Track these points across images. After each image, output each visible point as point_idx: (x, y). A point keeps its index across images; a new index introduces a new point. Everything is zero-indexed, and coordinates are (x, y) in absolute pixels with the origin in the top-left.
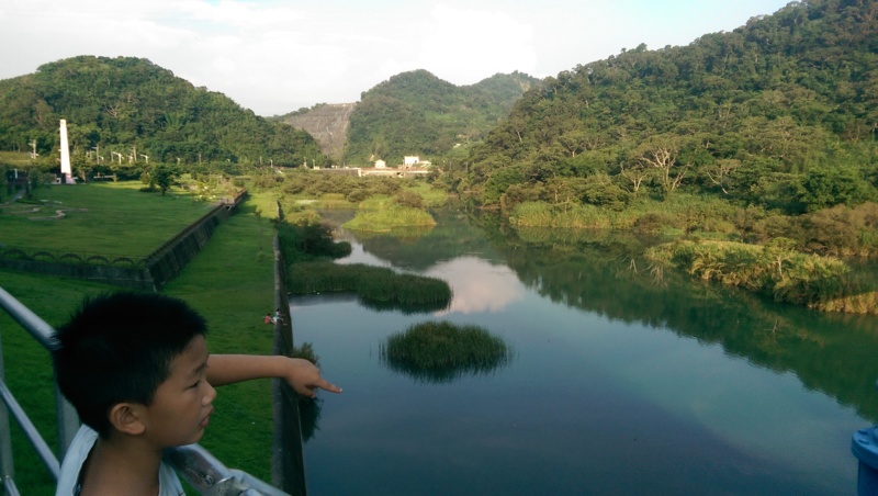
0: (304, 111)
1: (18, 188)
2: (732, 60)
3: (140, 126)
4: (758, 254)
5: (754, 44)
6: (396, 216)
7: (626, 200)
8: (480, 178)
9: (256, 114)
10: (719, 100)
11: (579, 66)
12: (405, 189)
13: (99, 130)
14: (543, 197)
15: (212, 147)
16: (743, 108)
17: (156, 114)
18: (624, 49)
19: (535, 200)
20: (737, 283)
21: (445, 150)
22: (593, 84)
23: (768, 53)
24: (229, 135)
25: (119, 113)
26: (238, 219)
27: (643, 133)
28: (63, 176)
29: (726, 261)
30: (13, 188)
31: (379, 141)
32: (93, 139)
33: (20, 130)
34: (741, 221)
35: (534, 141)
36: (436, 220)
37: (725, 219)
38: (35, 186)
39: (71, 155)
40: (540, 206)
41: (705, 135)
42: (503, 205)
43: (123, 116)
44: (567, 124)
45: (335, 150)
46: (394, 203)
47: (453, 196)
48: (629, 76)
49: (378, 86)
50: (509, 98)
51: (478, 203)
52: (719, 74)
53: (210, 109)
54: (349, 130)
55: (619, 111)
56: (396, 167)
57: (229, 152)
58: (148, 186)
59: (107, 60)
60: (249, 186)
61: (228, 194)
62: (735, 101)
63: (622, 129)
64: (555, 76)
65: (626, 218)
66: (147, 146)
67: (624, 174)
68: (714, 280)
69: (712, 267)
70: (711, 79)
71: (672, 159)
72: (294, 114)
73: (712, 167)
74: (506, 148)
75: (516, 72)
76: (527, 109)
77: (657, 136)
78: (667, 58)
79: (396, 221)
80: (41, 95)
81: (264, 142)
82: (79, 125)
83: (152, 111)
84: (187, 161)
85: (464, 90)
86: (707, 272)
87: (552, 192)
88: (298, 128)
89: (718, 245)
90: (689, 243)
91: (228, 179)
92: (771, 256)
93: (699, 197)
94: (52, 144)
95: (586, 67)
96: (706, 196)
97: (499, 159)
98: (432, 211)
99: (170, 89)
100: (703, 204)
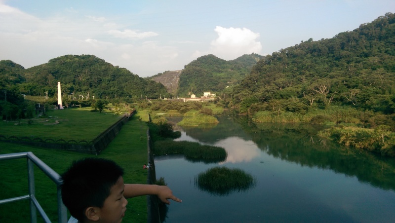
0: (160, 75)
1: (40, 111)
2: (353, 43)
3: (91, 84)
4: (372, 133)
5: (364, 36)
6: (200, 119)
7: (307, 109)
8: (238, 101)
9: (140, 77)
10: (348, 62)
11: (282, 49)
12: (204, 107)
13: (74, 86)
14: (267, 109)
15: (121, 91)
16: (360, 65)
17: (98, 78)
18: (302, 41)
19: (264, 110)
20: (363, 147)
21: (222, 89)
22: (288, 57)
23: (370, 40)
24: (128, 86)
25: (82, 78)
26: (132, 122)
27: (313, 78)
28: (59, 106)
29: (356, 137)
30: (38, 111)
31: (193, 86)
32: (72, 89)
33: (41, 87)
34: (363, 118)
35: (262, 83)
36: (218, 121)
37: (355, 117)
38: (47, 110)
39: (62, 97)
40: (266, 113)
41: (342, 78)
42: (249, 113)
43: (84, 80)
44: (277, 75)
45: (174, 91)
46: (200, 113)
47: (226, 109)
48: (305, 53)
49: (192, 62)
50: (250, 65)
51: (238, 112)
52: (347, 50)
53: (120, 75)
54: (179, 82)
55: (301, 69)
56: (200, 97)
57: (128, 93)
58: (94, 109)
59: (77, 56)
60: (136, 107)
61: (127, 111)
62: (356, 62)
63: (303, 77)
64: (271, 55)
65: (307, 118)
66: (94, 92)
67: (305, 97)
68: (351, 146)
69: (350, 140)
70: (344, 53)
71: (327, 90)
72: (156, 76)
73: (347, 93)
74: (250, 87)
75: (253, 54)
76: (259, 69)
77: (320, 80)
78: (322, 44)
79: (200, 121)
80: (50, 72)
81: (143, 88)
82: (66, 84)
83: (96, 77)
84: (110, 98)
85: (230, 62)
86: (348, 142)
87: (271, 106)
88: (158, 82)
89: (352, 129)
90: (338, 129)
91: (128, 105)
92: (378, 134)
93: (342, 107)
94: (54, 92)
95: (285, 50)
96: (345, 106)
97: (246, 92)
98: (217, 116)
99: (103, 67)
100: (344, 110)
